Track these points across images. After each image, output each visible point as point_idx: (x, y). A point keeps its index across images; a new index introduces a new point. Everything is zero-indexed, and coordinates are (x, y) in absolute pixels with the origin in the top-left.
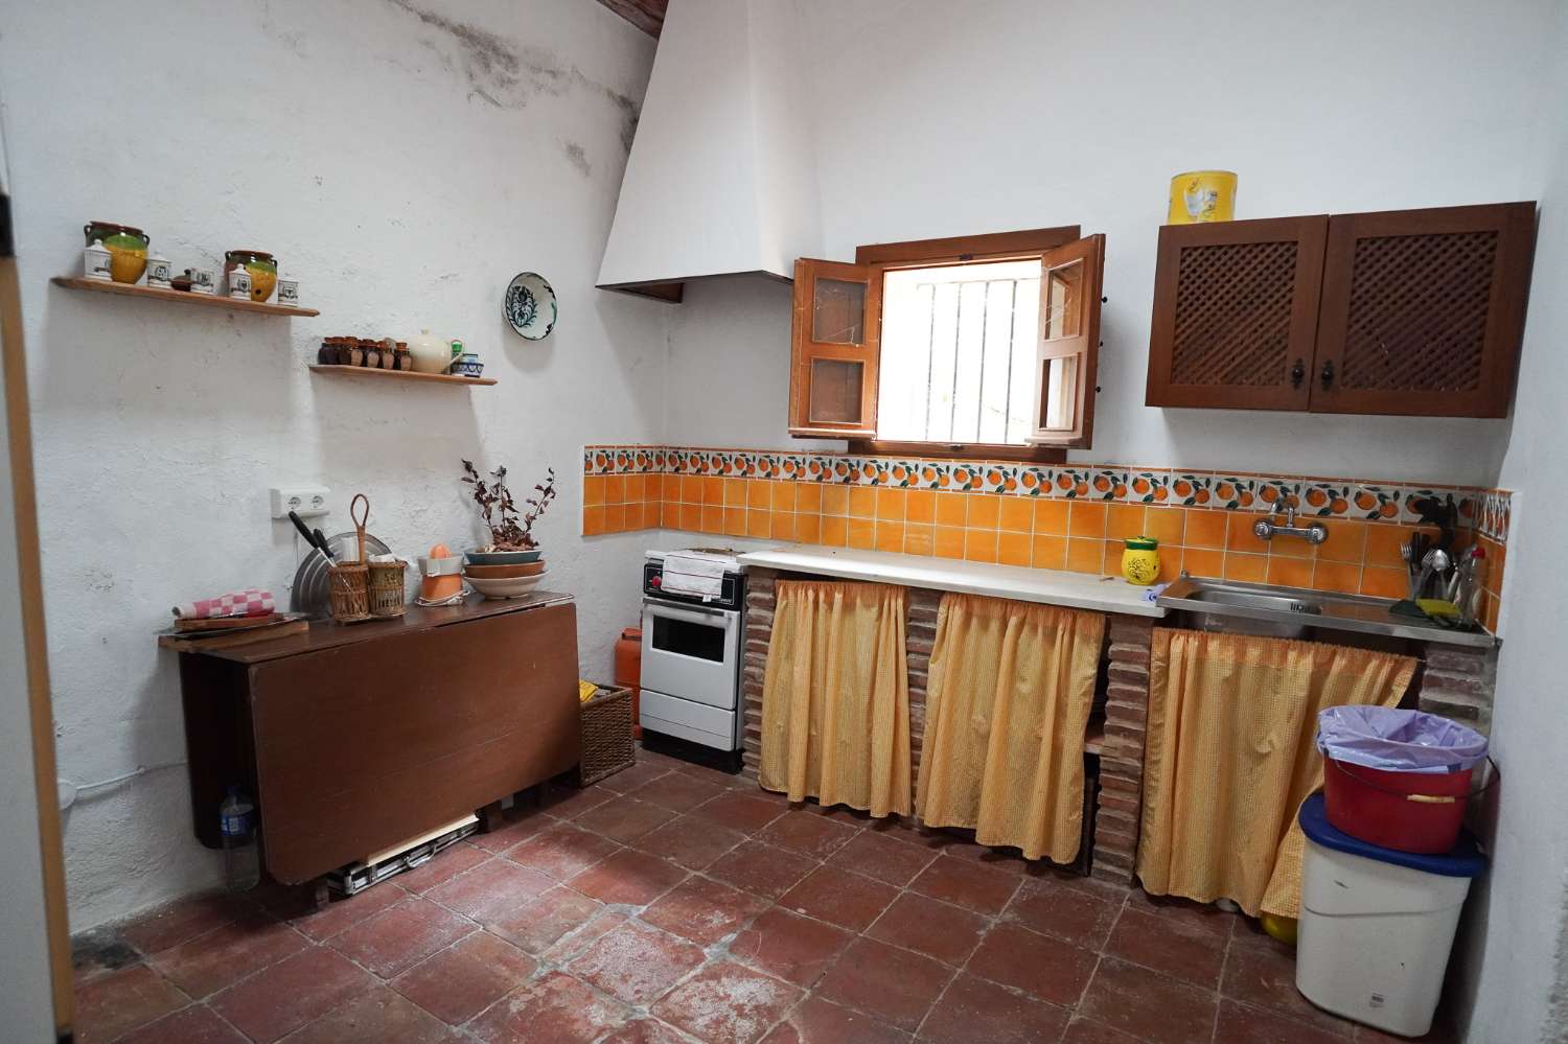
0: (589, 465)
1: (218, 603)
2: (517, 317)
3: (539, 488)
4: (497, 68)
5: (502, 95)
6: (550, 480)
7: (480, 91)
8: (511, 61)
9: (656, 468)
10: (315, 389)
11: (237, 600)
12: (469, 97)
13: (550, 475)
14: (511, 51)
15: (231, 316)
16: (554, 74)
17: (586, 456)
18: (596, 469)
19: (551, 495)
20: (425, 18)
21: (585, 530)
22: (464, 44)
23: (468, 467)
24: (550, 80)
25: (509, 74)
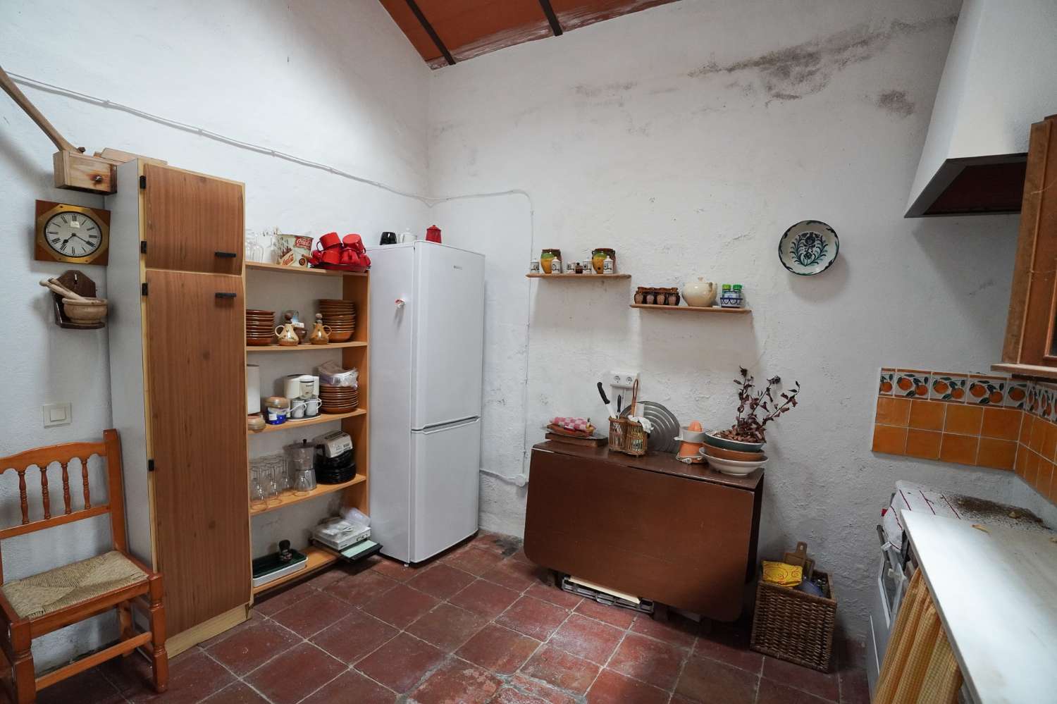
0: (885, 386)
1: (563, 420)
2: (802, 257)
3: (784, 396)
4: (796, 70)
5: (804, 87)
6: (794, 391)
7: (778, 96)
8: (812, 57)
9: (1007, 401)
10: (642, 318)
11: (572, 421)
12: (767, 104)
13: (796, 388)
14: (811, 49)
15: (603, 282)
16: (864, 43)
17: (883, 378)
18: (896, 390)
19: (791, 404)
20: (731, 70)
21: (874, 445)
22: (765, 69)
23: (744, 372)
24: (860, 50)
25: (811, 68)
